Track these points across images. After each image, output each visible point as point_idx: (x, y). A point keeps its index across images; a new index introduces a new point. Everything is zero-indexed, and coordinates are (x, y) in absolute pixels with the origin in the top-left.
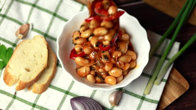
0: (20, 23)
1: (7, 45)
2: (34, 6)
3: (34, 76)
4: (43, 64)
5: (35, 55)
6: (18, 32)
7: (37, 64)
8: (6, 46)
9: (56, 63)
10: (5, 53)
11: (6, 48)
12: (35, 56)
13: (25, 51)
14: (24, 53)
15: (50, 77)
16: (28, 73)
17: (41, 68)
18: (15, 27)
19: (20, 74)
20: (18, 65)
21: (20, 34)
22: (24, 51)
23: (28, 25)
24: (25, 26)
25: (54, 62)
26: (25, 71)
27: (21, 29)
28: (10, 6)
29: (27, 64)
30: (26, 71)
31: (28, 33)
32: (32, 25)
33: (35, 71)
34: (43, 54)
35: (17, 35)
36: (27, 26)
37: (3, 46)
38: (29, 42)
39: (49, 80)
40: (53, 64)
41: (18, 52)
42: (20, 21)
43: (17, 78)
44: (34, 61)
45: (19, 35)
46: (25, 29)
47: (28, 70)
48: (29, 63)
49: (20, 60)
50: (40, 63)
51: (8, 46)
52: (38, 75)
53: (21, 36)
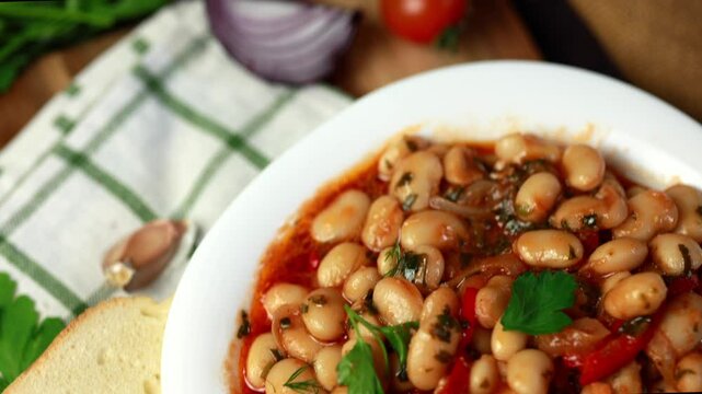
0: (143, 212)
1: (46, 305)
2: (236, 142)
6: (118, 254)
8: (39, 307)
10: (24, 339)
11: (37, 315)
13: (110, 353)
14: (101, 362)
18: (114, 226)
21: (122, 260)
22: (103, 351)
23: (179, 226)
24: (163, 228)
27: (134, 241)
28: (119, 119)
31: (166, 265)
32: (198, 235)
35: (106, 265)
36: (171, 231)
37: (27, 302)
38: (144, 314)
42: (148, 200)
45: (117, 268)
46: (156, 242)
51: (48, 307)
53: (122, 272)
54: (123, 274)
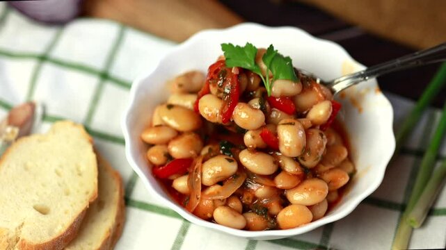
3: (63, 225)
4: (87, 193)
5: (60, 170)
6: (4, 123)
7: (67, 194)
9: (123, 194)
12: (58, 174)
13: (30, 164)
14: (26, 168)
15: (108, 230)
16: (42, 217)
17: (82, 202)
19: (20, 223)
20: (10, 200)
21: (9, 125)
22: (25, 165)
23: (32, 106)
24: (23, 108)
25: (115, 190)
26: (34, 213)
29: (37, 194)
30: (37, 212)
32: (44, 108)
33: (66, 213)
34: (83, 168)
36: (28, 108)
38: (39, 141)
39: (108, 238)
40: (115, 196)
41: (9, 166)
43: (11, 236)
44: (59, 185)
45: (9, 129)
47: (43, 211)
48: (45, 193)
49: (16, 187)
50: (78, 192)
52: (74, 222)
54: (12, 132)
